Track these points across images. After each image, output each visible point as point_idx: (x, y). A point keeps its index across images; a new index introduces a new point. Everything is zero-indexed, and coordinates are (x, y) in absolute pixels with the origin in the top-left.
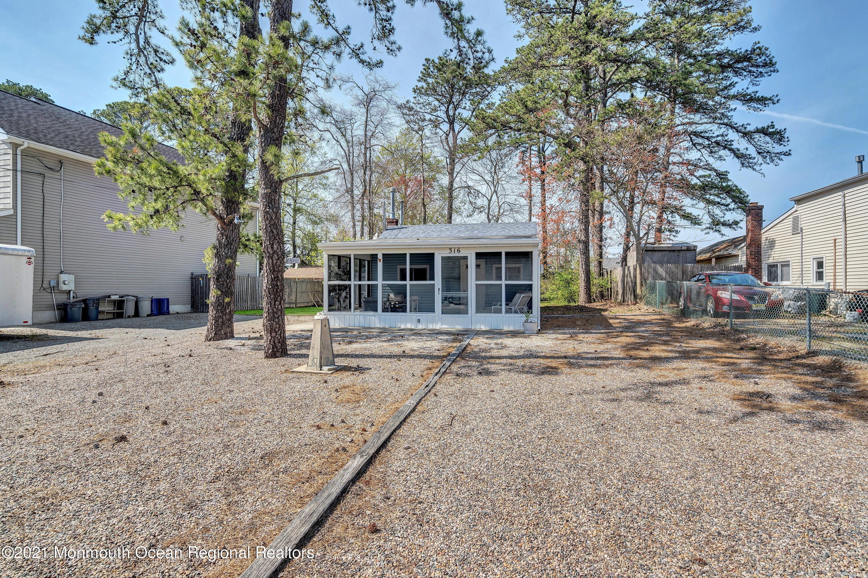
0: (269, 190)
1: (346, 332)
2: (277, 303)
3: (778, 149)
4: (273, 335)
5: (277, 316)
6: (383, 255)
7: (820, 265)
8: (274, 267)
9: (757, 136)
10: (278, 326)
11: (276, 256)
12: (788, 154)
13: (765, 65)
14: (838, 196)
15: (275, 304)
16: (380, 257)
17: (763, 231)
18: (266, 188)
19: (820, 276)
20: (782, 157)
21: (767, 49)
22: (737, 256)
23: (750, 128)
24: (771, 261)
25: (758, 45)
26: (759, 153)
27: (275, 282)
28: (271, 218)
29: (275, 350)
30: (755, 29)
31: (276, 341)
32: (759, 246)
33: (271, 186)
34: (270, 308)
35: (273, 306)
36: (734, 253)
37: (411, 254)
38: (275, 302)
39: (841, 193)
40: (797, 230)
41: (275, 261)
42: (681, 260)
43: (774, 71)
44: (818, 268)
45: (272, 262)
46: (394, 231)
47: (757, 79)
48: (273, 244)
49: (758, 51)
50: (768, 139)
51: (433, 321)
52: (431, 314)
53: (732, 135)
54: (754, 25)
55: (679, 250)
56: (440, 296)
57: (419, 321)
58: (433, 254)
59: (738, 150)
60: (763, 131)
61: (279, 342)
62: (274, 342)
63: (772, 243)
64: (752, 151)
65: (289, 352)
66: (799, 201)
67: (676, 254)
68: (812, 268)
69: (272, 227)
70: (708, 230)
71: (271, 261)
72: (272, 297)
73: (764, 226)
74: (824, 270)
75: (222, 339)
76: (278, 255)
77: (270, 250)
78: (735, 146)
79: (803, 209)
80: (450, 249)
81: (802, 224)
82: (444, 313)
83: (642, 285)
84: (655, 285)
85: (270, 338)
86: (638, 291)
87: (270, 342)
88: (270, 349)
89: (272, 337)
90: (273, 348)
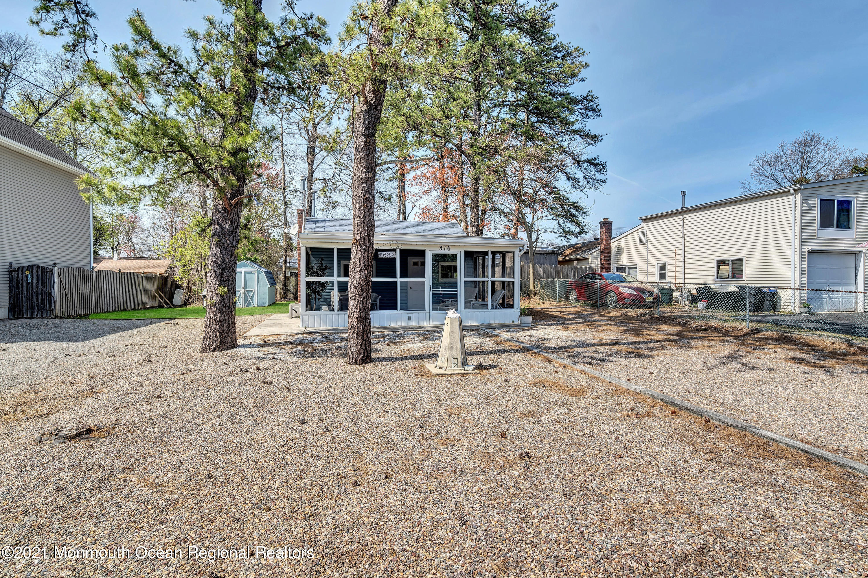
0: (370, 175)
3: (599, 176)
4: (365, 337)
5: (368, 316)
7: (663, 268)
9: (586, 165)
12: (604, 181)
13: (594, 110)
14: (678, 219)
17: (612, 241)
18: (367, 172)
19: (663, 276)
20: (601, 183)
21: (597, 98)
22: (588, 259)
23: (582, 158)
24: (620, 264)
25: (591, 94)
26: (586, 178)
29: (366, 354)
30: (582, 79)
32: (609, 253)
35: (365, 305)
36: (586, 257)
37: (401, 250)
39: (681, 217)
40: (643, 241)
42: (548, 261)
43: (599, 116)
44: (661, 270)
45: (368, 255)
47: (584, 119)
49: (589, 98)
50: (592, 168)
51: (424, 319)
52: (421, 312)
53: (568, 161)
54: (580, 76)
55: (547, 254)
56: (431, 293)
57: (409, 318)
58: (424, 251)
59: (570, 174)
60: (591, 162)
63: (621, 251)
64: (580, 175)
65: (373, 356)
66: (645, 220)
67: (544, 256)
68: (657, 271)
70: (562, 238)
71: (366, 254)
73: (612, 237)
74: (666, 272)
75: (228, 348)
77: (366, 242)
78: (568, 170)
79: (648, 226)
80: (441, 246)
81: (648, 237)
82: (434, 309)
83: (534, 283)
84: (553, 283)
85: (361, 341)
86: (531, 287)
87: (361, 345)
88: (360, 354)
89: (363, 340)
90: (364, 353)
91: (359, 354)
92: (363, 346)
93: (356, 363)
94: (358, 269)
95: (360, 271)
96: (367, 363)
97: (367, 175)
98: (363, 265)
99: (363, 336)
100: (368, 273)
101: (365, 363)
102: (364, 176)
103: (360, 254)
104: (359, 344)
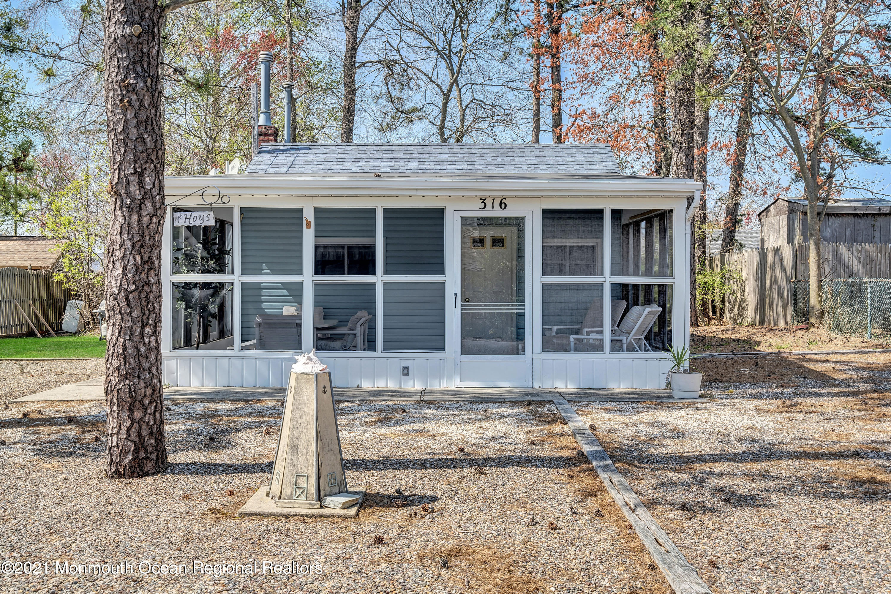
0: (136, 29)
1: (246, 401)
2: (147, 329)
4: (138, 414)
5: (146, 365)
6: (317, 211)
8: (142, 236)
10: (149, 391)
11: (149, 205)
15: (142, 334)
16: (309, 215)
18: (129, 22)
27: (143, 276)
28: (141, 103)
29: (142, 454)
31: (145, 432)
33: (142, 18)
34: (129, 344)
35: (136, 338)
37: (385, 211)
38: (143, 327)
41: (146, 220)
42: (877, 234)
45: (139, 221)
46: (281, 156)
48: (141, 174)
51: (442, 374)
52: (434, 356)
55: (874, 215)
56: (458, 311)
57: (406, 371)
58: (442, 211)
61: (151, 434)
62: (139, 433)
65: (172, 458)
67: (868, 221)
69: (142, 129)
71: (135, 218)
72: (135, 314)
76: (154, 203)
77: (134, 188)
80: (483, 200)
82: (465, 351)
83: (820, 287)
84: (860, 288)
85: (128, 423)
86: (813, 300)
87: (128, 433)
88: (127, 453)
89: (133, 421)
90: (136, 450)
91: (123, 453)
92: (133, 436)
93: (117, 475)
94: (118, 254)
95: (123, 258)
96: (146, 474)
97: (128, 30)
98: (128, 244)
99: (131, 411)
100: (143, 264)
101: (140, 476)
102: (120, 32)
103: (120, 219)
104: (124, 430)
